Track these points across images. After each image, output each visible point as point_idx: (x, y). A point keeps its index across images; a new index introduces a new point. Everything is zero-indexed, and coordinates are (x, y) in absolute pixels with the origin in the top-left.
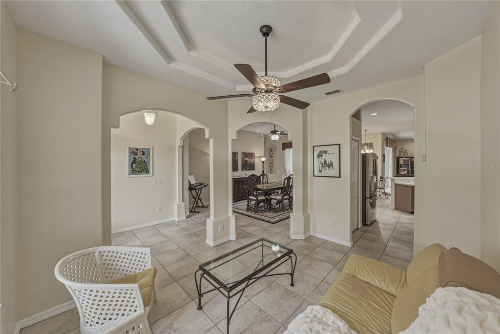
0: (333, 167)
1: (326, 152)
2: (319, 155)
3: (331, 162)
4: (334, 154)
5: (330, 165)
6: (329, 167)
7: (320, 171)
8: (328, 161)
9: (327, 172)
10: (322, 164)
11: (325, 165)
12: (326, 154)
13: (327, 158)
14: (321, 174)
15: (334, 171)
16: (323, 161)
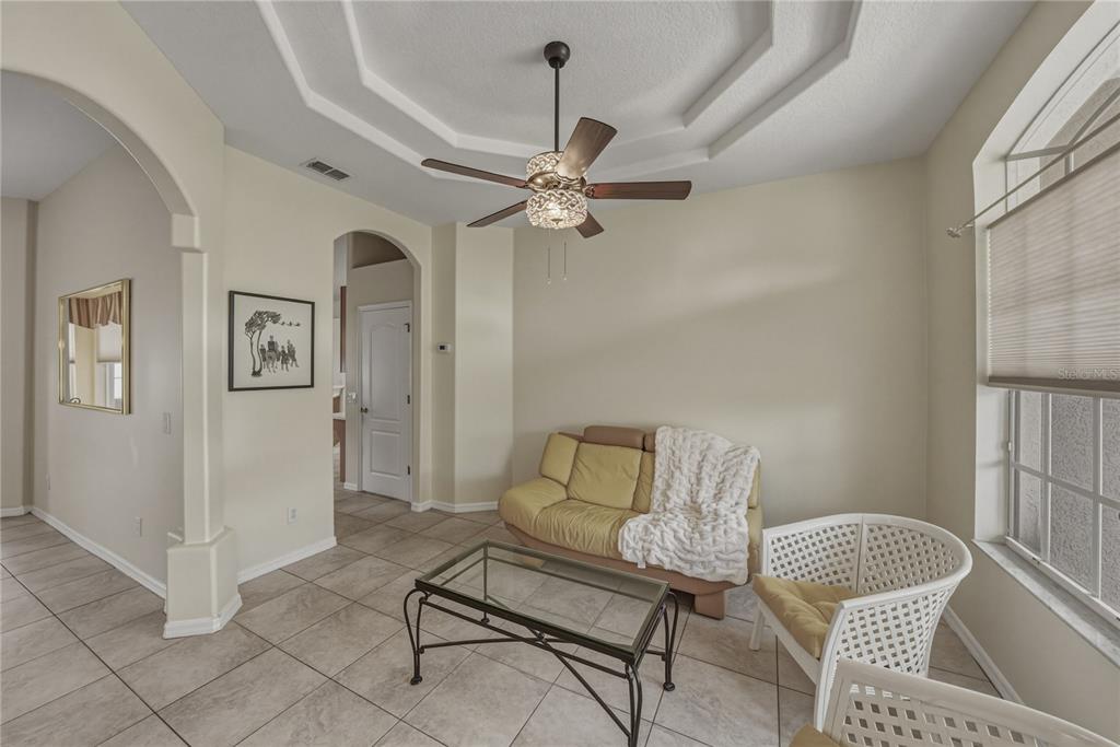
0: (294, 360)
1: (275, 318)
2: (255, 324)
3: (291, 348)
4: (298, 325)
5: (288, 356)
6: (285, 361)
7: (256, 374)
8: (282, 344)
9: (275, 374)
10: (263, 350)
11: (272, 354)
12: (275, 322)
13: (280, 334)
14: (257, 382)
15: (297, 373)
16: (264, 342)
